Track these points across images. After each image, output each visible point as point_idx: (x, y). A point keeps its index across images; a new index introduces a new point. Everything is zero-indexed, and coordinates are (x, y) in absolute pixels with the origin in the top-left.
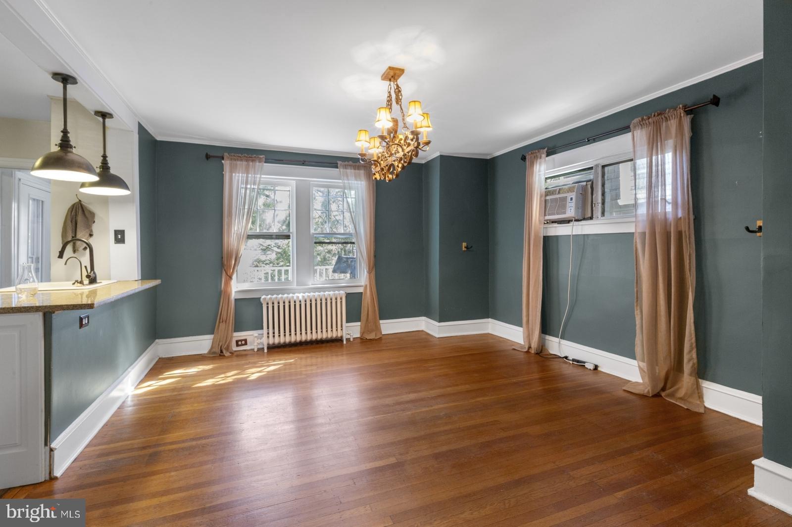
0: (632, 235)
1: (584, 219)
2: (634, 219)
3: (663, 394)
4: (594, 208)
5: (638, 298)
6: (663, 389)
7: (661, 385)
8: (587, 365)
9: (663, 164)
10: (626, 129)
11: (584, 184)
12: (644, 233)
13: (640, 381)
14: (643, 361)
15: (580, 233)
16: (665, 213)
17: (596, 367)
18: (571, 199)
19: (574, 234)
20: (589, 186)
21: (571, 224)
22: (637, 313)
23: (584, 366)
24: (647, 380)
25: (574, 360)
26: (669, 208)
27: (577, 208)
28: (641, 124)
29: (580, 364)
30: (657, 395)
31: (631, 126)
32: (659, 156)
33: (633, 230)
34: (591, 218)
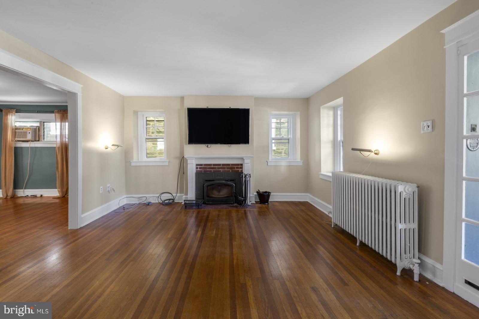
0: (55, 147)
1: (35, 141)
2: (55, 142)
3: (65, 196)
4: (40, 137)
5: (57, 168)
6: (66, 194)
7: (65, 194)
8: (37, 196)
9: (65, 126)
10: (52, 112)
11: (35, 127)
12: (59, 147)
13: (59, 195)
14: (59, 188)
15: (33, 146)
16: (66, 141)
17: (41, 196)
18: (29, 133)
19: (31, 146)
20: (38, 129)
21: (29, 142)
22: (57, 173)
23: (36, 196)
24: (60, 194)
25: (31, 196)
26: (67, 140)
27: (32, 137)
28: (58, 112)
29: (35, 197)
30: (64, 197)
31: (55, 112)
32: (64, 123)
33: (55, 146)
34: (39, 141)
